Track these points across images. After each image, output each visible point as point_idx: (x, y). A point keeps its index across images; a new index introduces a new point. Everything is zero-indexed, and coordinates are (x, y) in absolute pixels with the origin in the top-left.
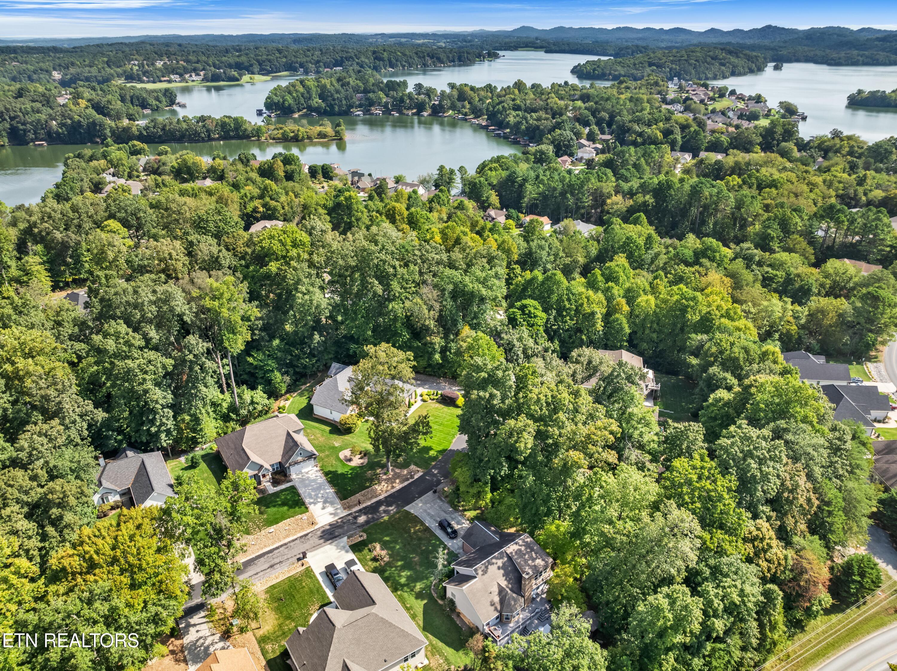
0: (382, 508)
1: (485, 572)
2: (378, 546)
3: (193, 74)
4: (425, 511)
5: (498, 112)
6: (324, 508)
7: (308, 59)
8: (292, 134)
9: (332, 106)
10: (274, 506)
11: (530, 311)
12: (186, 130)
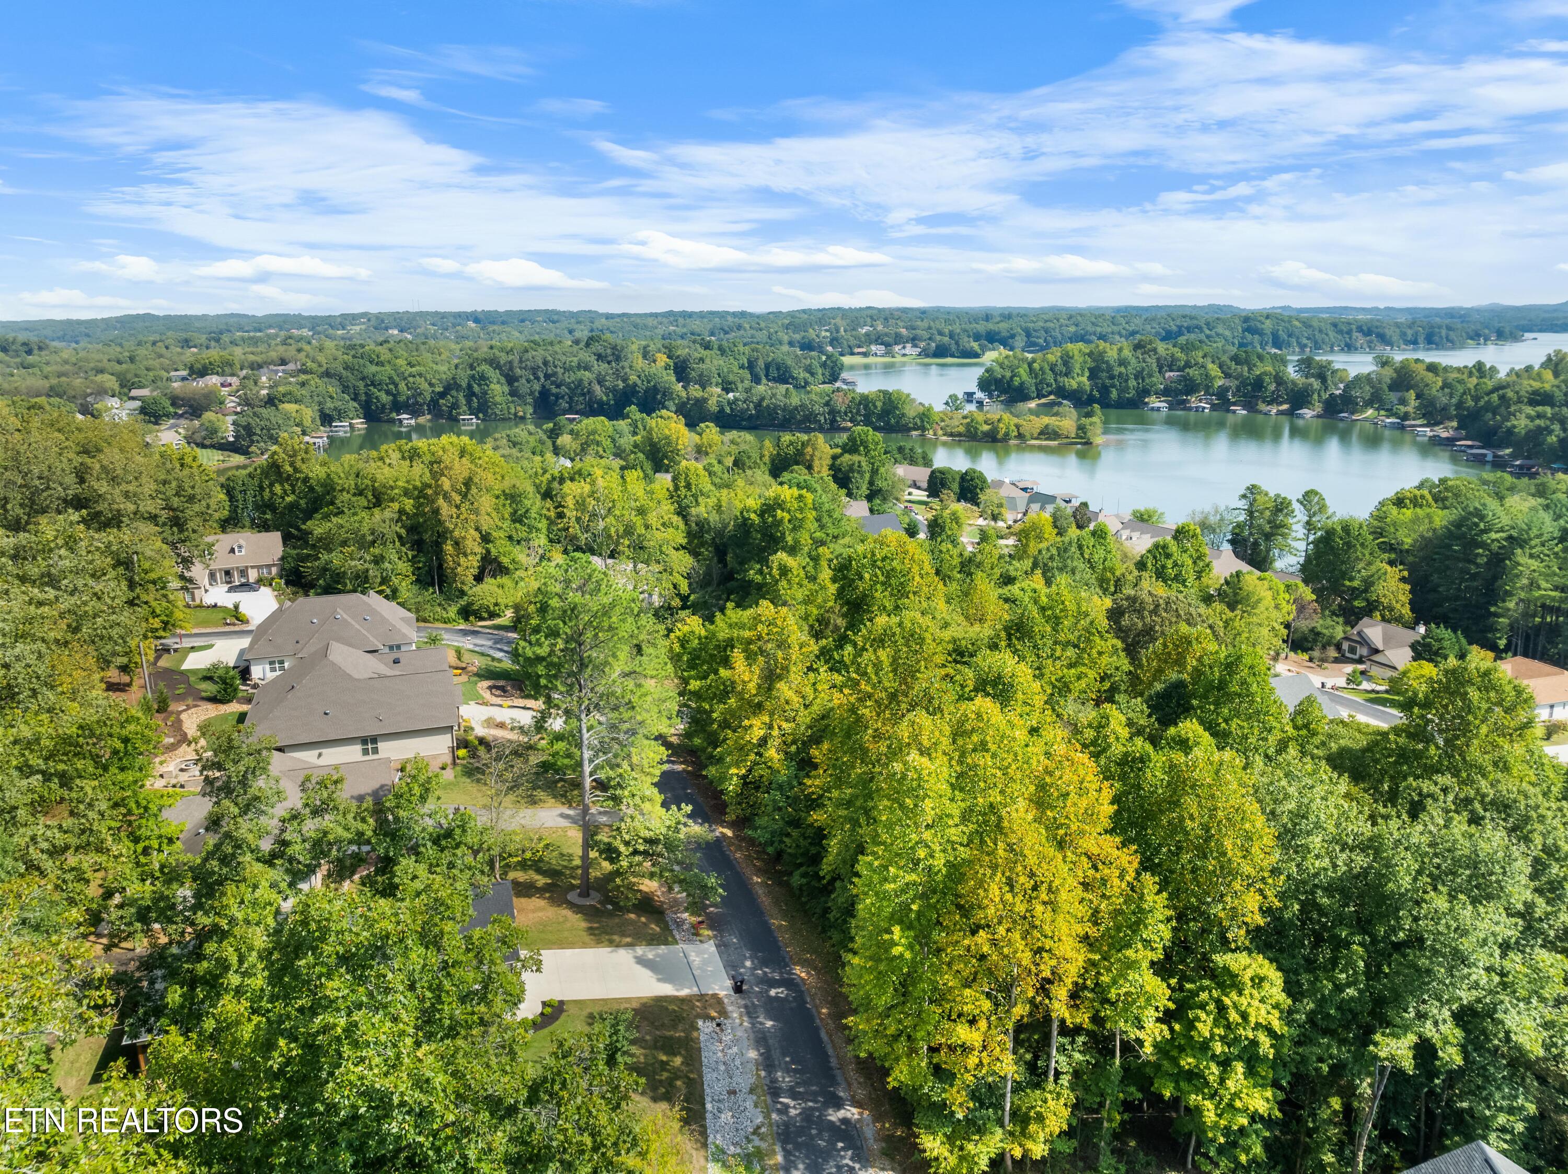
3: (909, 345)
5: (1489, 407)
7: (1116, 328)
8: (986, 428)
9: (1105, 390)
12: (796, 408)
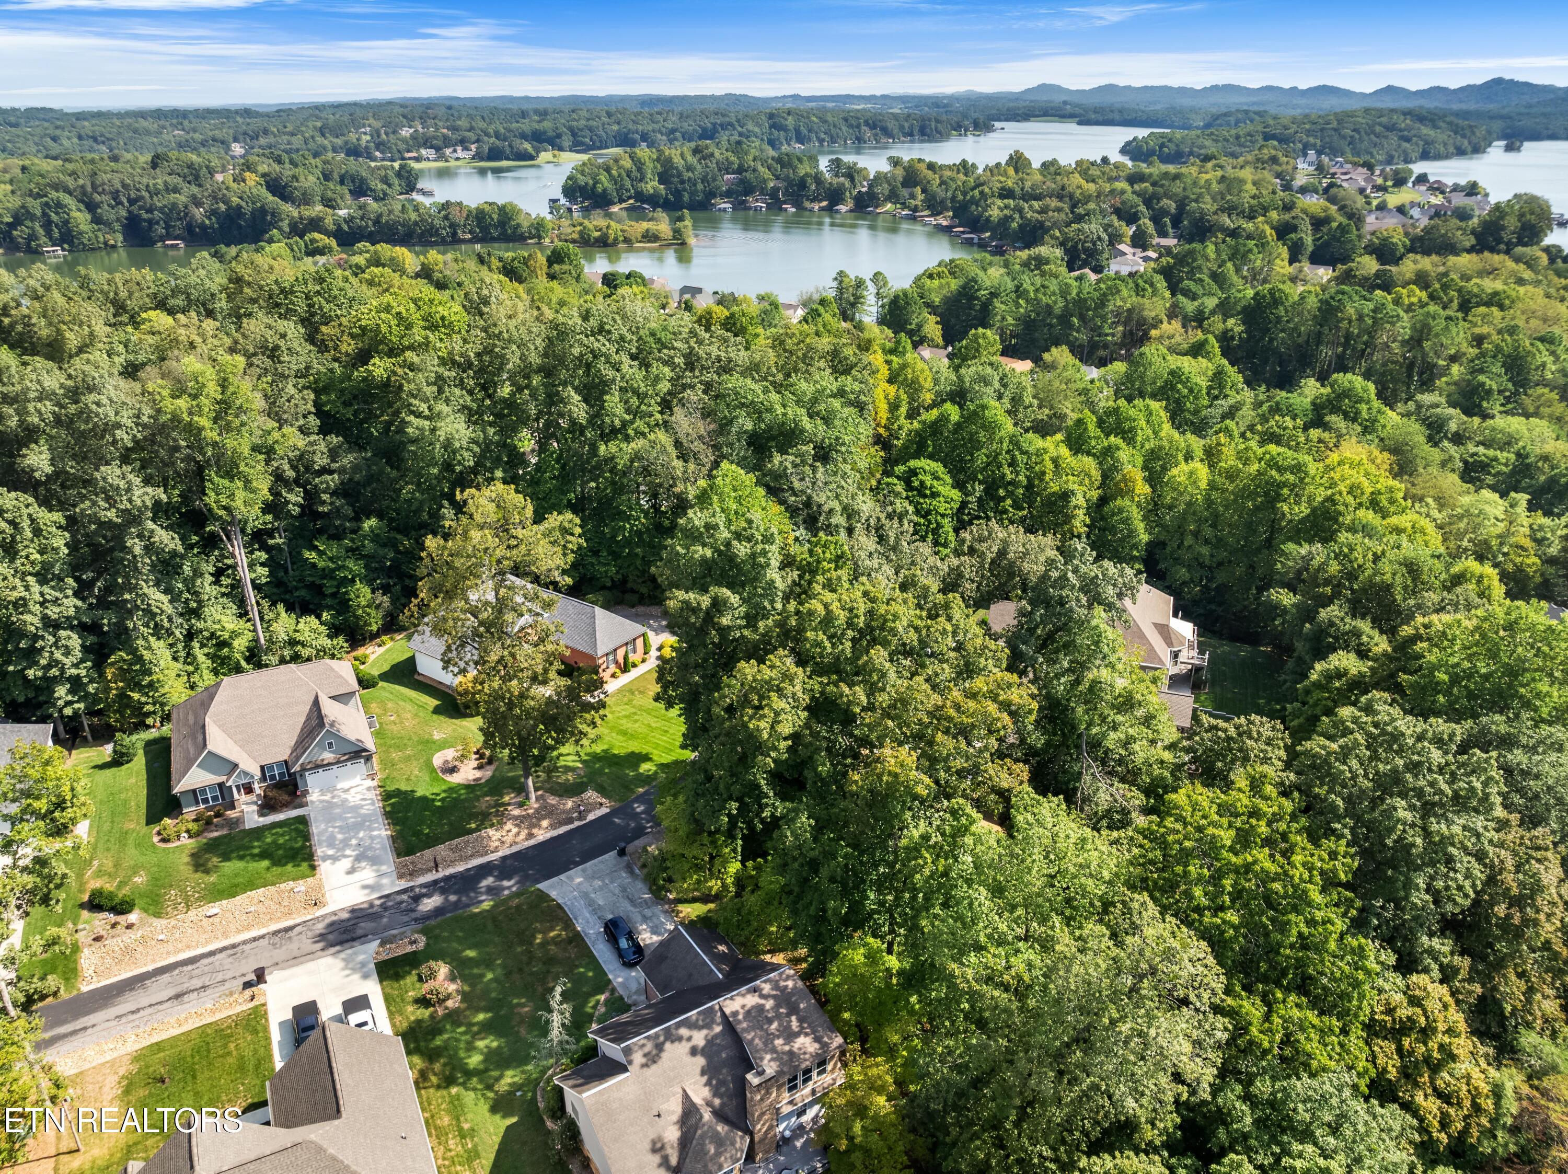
0: (489, 881)
1: (652, 1059)
2: (443, 970)
3: (459, 148)
4: (585, 895)
5: (974, 201)
6: (351, 871)
7: (656, 126)
8: (597, 234)
9: (678, 194)
10: (241, 858)
11: (922, 483)
12: (416, 223)
